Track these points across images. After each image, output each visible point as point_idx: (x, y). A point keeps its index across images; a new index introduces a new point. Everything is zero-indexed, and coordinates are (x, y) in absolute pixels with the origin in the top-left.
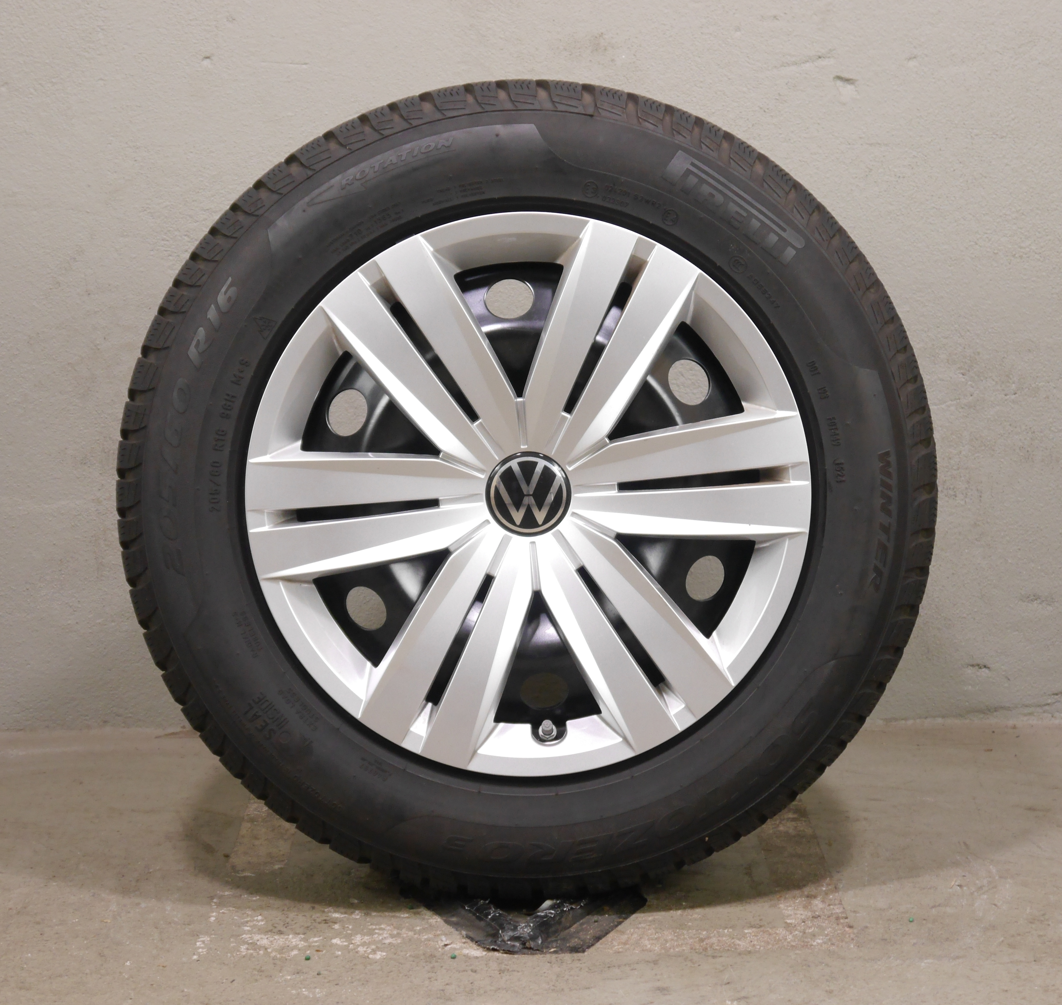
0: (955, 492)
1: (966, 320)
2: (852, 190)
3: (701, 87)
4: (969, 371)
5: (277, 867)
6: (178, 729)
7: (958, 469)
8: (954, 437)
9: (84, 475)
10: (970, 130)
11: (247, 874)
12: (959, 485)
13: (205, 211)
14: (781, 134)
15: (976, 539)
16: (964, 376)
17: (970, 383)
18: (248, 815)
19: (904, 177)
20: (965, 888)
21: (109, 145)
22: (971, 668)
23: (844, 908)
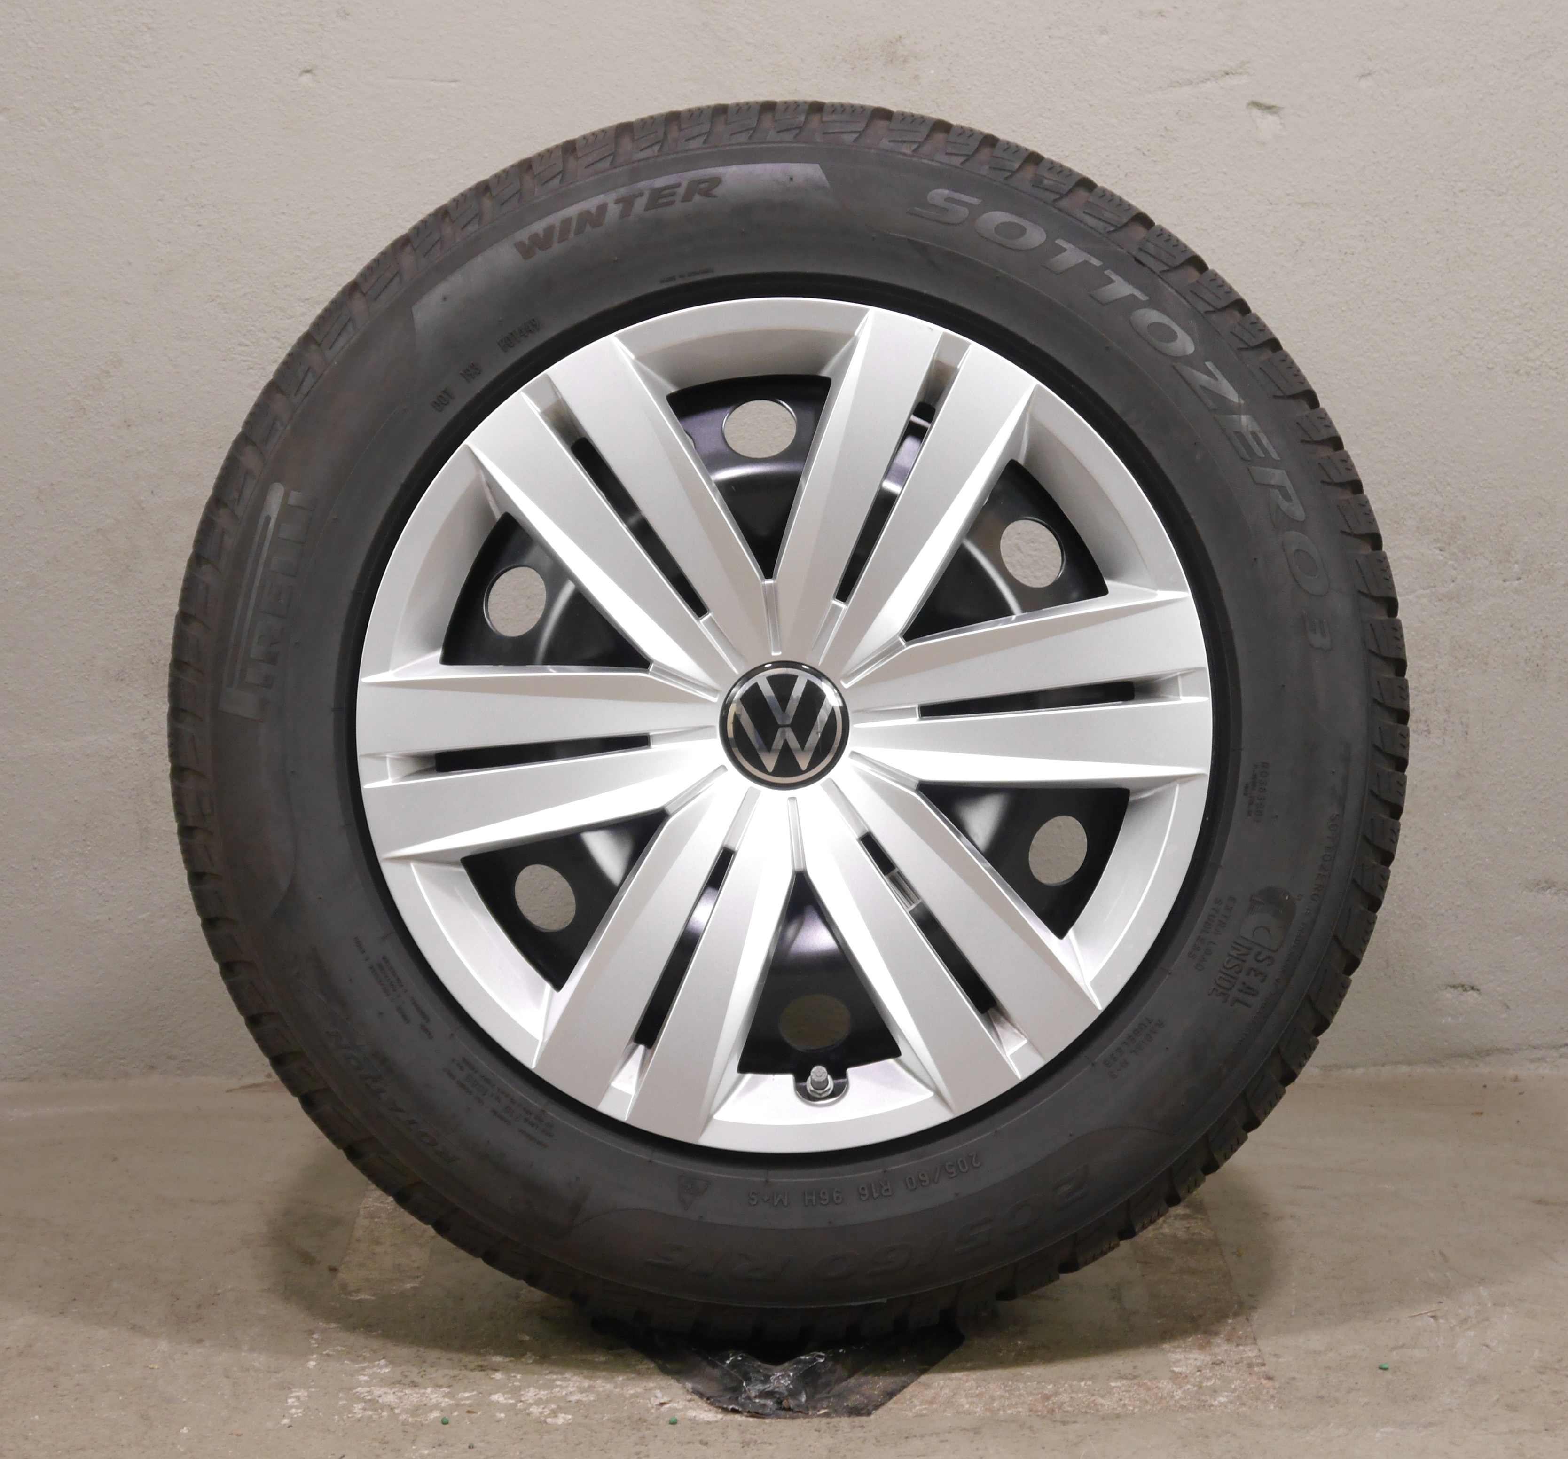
0: (1428, 725)
1: (1445, 469)
2: (1274, 272)
3: (1049, 118)
4: (1450, 544)
5: (408, 1286)
6: (261, 1079)
7: (1433, 692)
8: (1427, 643)
9: (120, 697)
10: (1452, 183)
11: (363, 1296)
12: (1434, 715)
13: (303, 302)
14: (1168, 188)
15: (1460, 797)
16: (1442, 553)
17: (1450, 562)
18: (365, 1208)
19: (1353, 254)
20: (1441, 1321)
21: (160, 202)
22: (1452, 990)
23: (1260, 1351)
